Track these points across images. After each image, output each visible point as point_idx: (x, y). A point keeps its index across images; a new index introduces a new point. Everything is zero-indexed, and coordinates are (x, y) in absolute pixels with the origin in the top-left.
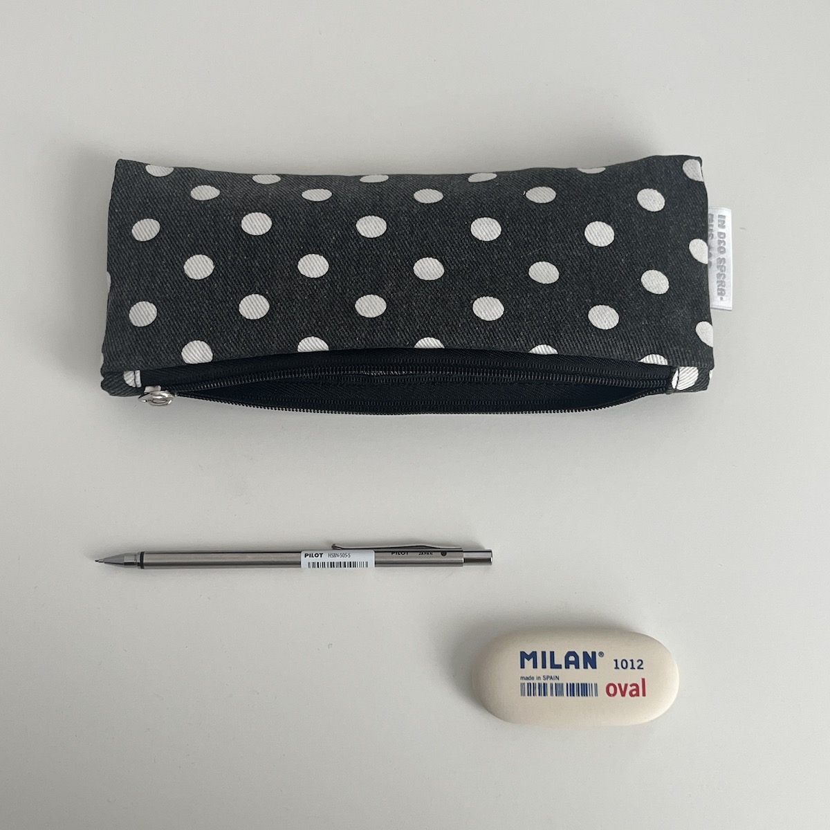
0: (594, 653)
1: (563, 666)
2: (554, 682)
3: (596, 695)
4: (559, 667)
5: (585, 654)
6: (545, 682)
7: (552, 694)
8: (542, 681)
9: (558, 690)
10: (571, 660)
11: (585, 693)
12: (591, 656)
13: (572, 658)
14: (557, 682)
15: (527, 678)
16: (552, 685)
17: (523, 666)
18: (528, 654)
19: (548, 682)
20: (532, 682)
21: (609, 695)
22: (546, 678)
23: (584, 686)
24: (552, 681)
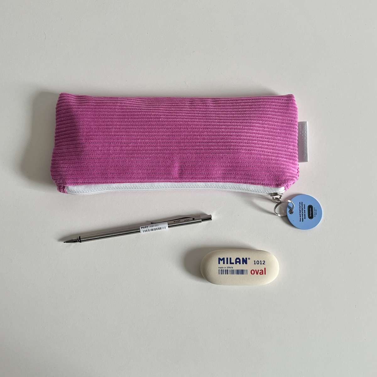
0: (246, 258)
1: (235, 263)
2: (231, 269)
3: (247, 274)
4: (233, 263)
5: (243, 259)
6: (228, 269)
7: (230, 274)
8: (226, 269)
9: (233, 272)
10: (238, 261)
11: (243, 273)
12: (245, 259)
13: (238, 260)
14: (232, 269)
15: (221, 268)
16: (230, 270)
17: (219, 263)
18: (221, 258)
19: (229, 269)
20: (223, 269)
21: (252, 274)
22: (228, 268)
23: (242, 271)
24: (230, 269)
